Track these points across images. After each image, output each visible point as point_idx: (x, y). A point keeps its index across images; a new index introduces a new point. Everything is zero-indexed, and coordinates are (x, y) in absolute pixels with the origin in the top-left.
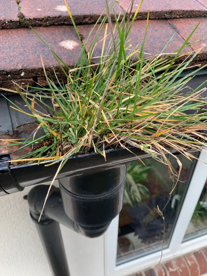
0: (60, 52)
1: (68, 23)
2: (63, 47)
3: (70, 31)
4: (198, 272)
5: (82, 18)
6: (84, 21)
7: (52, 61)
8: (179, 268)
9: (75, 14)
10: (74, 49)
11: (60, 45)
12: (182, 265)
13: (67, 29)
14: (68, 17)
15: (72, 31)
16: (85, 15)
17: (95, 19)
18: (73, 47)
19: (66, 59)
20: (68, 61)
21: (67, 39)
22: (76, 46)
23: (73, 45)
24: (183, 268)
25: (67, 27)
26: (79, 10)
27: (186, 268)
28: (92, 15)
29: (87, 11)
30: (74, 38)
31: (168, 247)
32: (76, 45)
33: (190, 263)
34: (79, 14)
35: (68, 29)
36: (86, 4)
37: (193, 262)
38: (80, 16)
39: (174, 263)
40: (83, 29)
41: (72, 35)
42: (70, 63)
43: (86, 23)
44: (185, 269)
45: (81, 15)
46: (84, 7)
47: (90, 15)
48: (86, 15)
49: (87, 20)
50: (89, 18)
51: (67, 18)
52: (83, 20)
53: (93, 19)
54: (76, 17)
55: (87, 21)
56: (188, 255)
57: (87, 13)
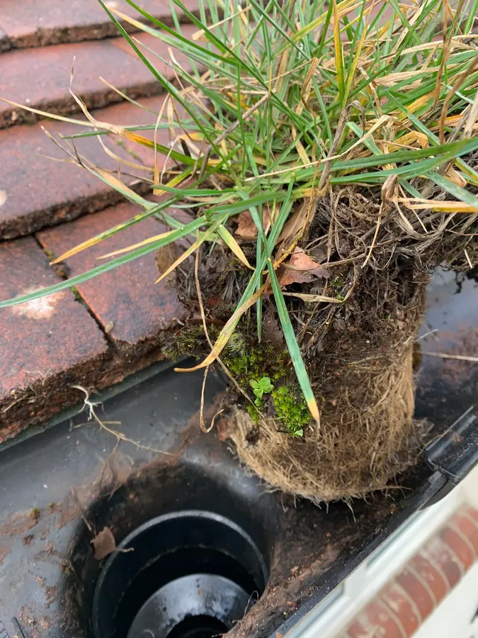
0: (20, 336)
1: (14, 236)
2: (24, 317)
3: (26, 257)
4: (416, 618)
5: (48, 215)
6: (56, 218)
7: (10, 374)
8: (377, 627)
9: (27, 209)
10: (56, 312)
11: (14, 312)
12: (382, 617)
13: (16, 252)
14: (9, 221)
15: (31, 256)
16: (53, 204)
17: (81, 208)
18: (51, 308)
19: (45, 354)
20: (52, 359)
21: (27, 286)
22: (60, 301)
23: (50, 300)
24: (385, 625)
25: (13, 245)
26: (33, 195)
27: (391, 621)
28: (72, 201)
29: (57, 193)
30: (44, 276)
31: (342, 593)
32: (59, 297)
33: (395, 605)
34: (39, 208)
35: (19, 250)
36: (45, 170)
37: (400, 601)
38: (42, 211)
39: (364, 621)
40: (58, 240)
41: (35, 269)
42: (62, 363)
43: (63, 222)
44: (389, 624)
45: (45, 207)
46: (44, 182)
47: (69, 202)
48: (57, 205)
49: (62, 214)
50: (67, 208)
51: (9, 226)
52: (52, 217)
53: (77, 208)
54: (32, 216)
55: (64, 217)
56: (386, 590)
57: (59, 199)
